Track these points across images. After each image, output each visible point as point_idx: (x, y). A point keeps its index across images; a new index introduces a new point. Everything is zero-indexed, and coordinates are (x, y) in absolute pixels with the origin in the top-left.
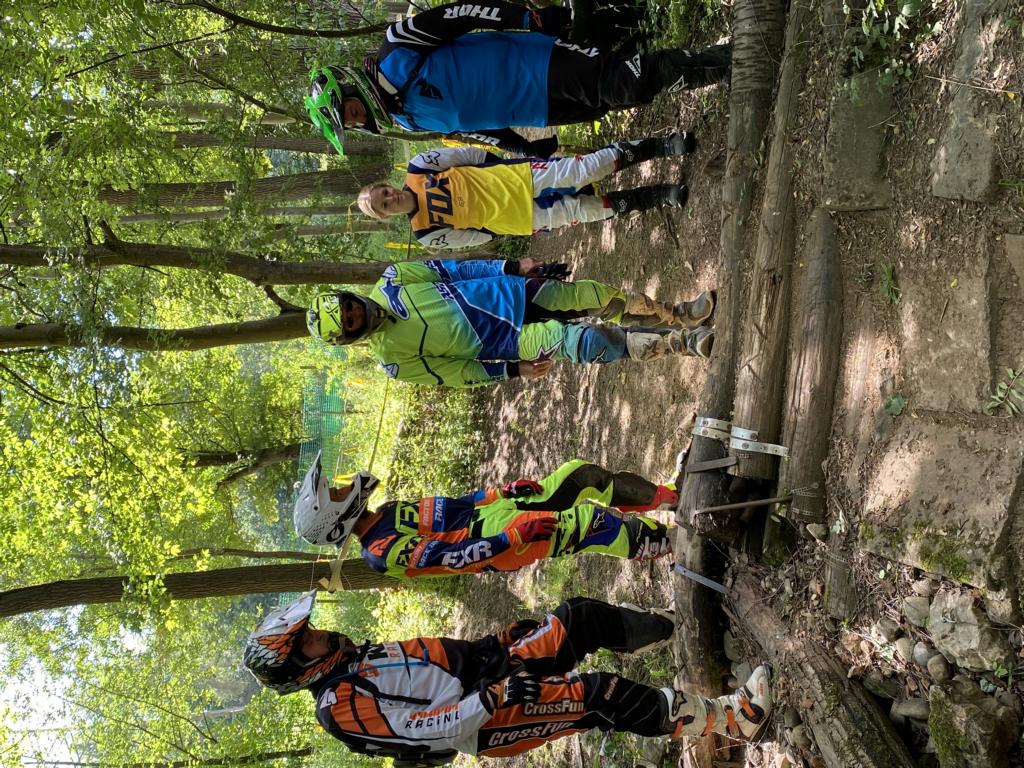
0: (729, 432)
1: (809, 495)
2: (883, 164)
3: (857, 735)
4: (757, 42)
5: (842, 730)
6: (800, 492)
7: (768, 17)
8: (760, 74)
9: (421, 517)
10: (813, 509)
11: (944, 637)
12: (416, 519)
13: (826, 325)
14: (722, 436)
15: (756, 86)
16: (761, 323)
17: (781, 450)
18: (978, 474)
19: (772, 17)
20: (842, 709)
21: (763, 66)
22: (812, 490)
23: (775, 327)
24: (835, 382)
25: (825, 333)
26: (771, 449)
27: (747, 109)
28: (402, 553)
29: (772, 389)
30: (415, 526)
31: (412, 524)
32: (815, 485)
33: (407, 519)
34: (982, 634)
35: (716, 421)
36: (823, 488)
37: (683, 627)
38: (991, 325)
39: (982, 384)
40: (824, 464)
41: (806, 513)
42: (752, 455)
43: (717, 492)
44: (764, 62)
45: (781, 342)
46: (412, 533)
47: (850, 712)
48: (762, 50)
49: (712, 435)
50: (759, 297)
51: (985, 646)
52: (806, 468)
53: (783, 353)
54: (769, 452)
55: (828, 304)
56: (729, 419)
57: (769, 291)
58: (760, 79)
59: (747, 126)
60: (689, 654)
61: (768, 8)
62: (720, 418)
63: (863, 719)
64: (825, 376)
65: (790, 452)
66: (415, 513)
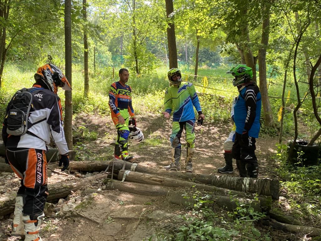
0: (132, 171)
1: (112, 186)
2: (173, 203)
3: (55, 189)
4: (223, 181)
5: (57, 187)
6: (112, 184)
7: (229, 184)
8: (215, 182)
9: (120, 95)
10: (109, 187)
11: (68, 205)
12: (120, 94)
13: (147, 192)
14: (131, 169)
15: (213, 181)
16: (152, 178)
17: (123, 181)
18: (96, 214)
19: (229, 186)
20: (62, 187)
21: (217, 183)
22: (112, 187)
23: (151, 181)
24: (134, 193)
25: (145, 191)
26: (124, 179)
27: (208, 178)
28: (112, 90)
29: (137, 180)
30: (119, 94)
31: (119, 93)
32: (113, 188)
33: (121, 92)
34: (65, 211)
35: (135, 168)
36: (113, 189)
37: (100, 162)
38: (124, 218)
39: (114, 216)
40: (118, 190)
41: (108, 185)
42: (123, 175)
43: (118, 167)
44: (218, 183)
45: (147, 182)
46: (117, 93)
47: (61, 189)
48: (221, 183)
49: (132, 167)
50: (159, 178)
51: (63, 212)
52: (117, 186)
53: (144, 182)
54: (123, 179)
55: (152, 192)
56: (135, 171)
57: (159, 180)
58: (214, 182)
59: (203, 178)
60: (94, 163)
61: (232, 185)
62: (136, 169)
63: (59, 191)
64: (136, 191)
65: (122, 183)
66: (122, 94)
